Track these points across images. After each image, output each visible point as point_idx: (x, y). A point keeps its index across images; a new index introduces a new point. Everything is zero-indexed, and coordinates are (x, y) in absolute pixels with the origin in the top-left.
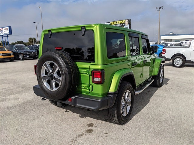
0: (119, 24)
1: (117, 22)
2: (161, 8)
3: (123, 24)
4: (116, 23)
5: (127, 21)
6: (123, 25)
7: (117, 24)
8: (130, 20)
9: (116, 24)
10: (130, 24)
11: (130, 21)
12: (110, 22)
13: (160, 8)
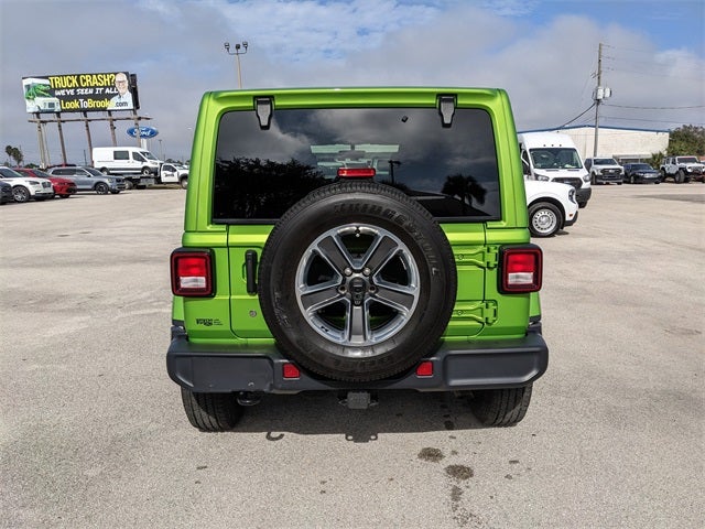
0: (90, 87)
1: (78, 80)
2: (242, 49)
3: (105, 87)
4: (74, 81)
5: (121, 77)
6: (107, 91)
7: (81, 87)
8: (133, 76)
9: (76, 88)
10: (134, 91)
11: (132, 79)
12: (46, 78)
13: (238, 47)
